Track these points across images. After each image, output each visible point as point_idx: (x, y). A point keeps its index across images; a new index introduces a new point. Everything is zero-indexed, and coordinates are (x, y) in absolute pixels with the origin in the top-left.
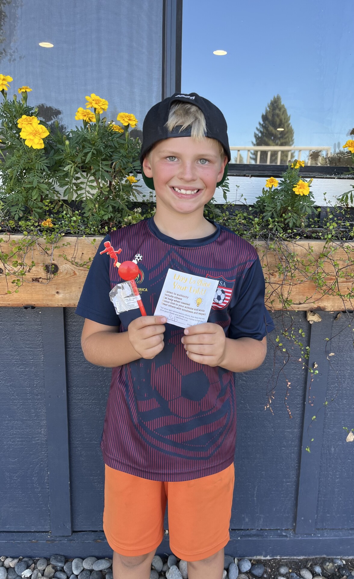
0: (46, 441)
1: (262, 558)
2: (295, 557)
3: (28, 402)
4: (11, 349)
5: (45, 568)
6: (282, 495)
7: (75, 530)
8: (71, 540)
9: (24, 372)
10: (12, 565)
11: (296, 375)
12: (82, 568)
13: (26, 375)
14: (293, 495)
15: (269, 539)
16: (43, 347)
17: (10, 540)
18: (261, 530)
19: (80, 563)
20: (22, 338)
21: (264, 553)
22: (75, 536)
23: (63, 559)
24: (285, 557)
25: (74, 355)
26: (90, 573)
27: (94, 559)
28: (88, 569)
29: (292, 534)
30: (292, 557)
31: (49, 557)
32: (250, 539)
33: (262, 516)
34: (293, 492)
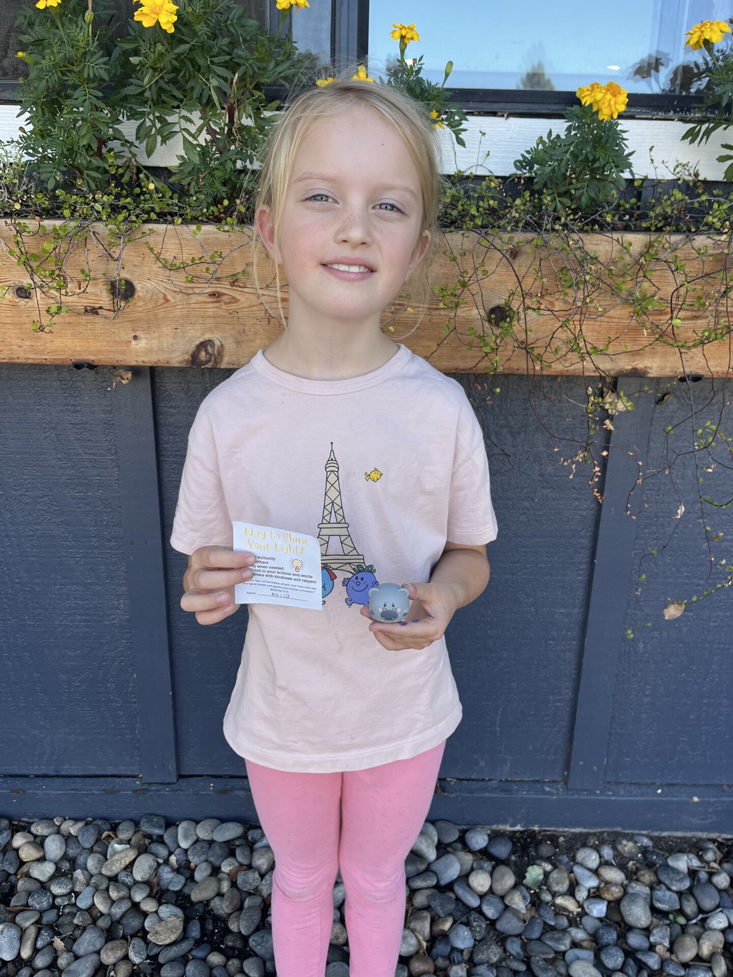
0: (129, 621)
1: (508, 828)
2: (566, 829)
3: (93, 553)
4: (59, 456)
5: (130, 836)
6: (546, 724)
7: (183, 773)
8: (177, 790)
9: (85, 499)
10: (73, 831)
11: (580, 510)
12: (195, 838)
13: (87, 504)
14: (565, 724)
15: (520, 796)
16: (116, 454)
17: (71, 790)
18: (507, 781)
19: (192, 829)
20: (78, 436)
21: (511, 820)
22: (183, 783)
23: (162, 822)
24: (548, 829)
25: (172, 469)
26: (208, 846)
27: (215, 822)
28: (206, 838)
29: (561, 790)
30: (561, 829)
31: (137, 819)
32: (487, 795)
33: (508, 757)
34: (566, 718)
